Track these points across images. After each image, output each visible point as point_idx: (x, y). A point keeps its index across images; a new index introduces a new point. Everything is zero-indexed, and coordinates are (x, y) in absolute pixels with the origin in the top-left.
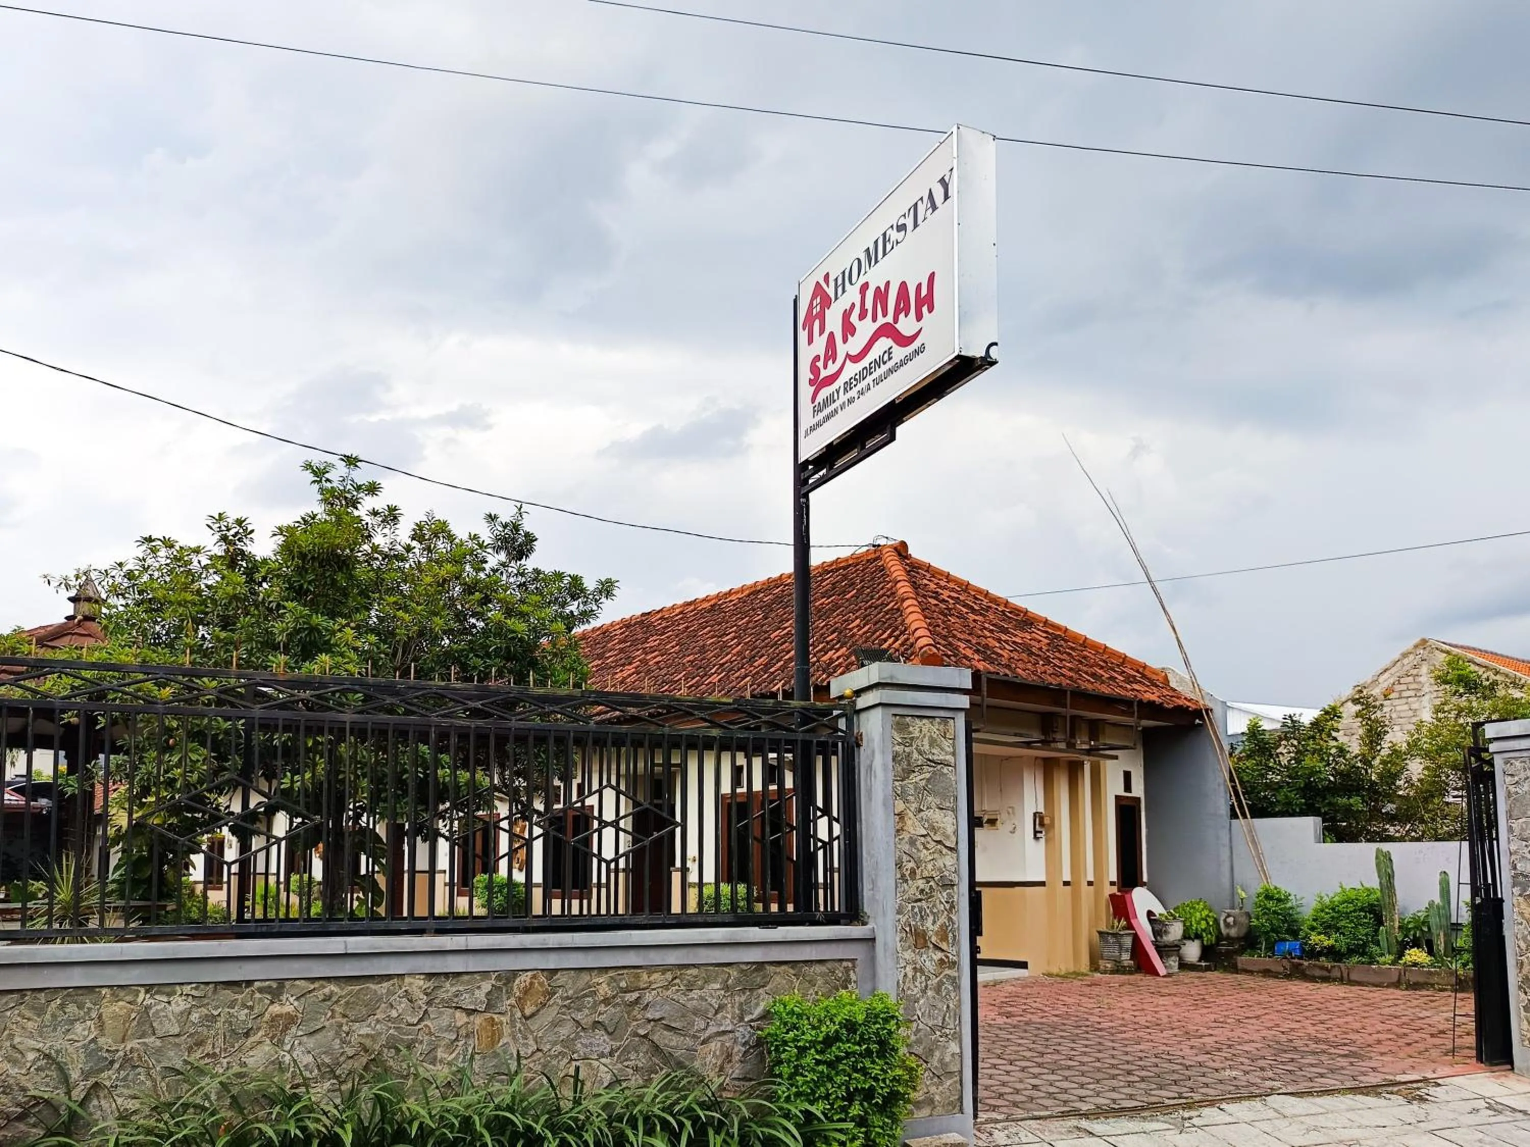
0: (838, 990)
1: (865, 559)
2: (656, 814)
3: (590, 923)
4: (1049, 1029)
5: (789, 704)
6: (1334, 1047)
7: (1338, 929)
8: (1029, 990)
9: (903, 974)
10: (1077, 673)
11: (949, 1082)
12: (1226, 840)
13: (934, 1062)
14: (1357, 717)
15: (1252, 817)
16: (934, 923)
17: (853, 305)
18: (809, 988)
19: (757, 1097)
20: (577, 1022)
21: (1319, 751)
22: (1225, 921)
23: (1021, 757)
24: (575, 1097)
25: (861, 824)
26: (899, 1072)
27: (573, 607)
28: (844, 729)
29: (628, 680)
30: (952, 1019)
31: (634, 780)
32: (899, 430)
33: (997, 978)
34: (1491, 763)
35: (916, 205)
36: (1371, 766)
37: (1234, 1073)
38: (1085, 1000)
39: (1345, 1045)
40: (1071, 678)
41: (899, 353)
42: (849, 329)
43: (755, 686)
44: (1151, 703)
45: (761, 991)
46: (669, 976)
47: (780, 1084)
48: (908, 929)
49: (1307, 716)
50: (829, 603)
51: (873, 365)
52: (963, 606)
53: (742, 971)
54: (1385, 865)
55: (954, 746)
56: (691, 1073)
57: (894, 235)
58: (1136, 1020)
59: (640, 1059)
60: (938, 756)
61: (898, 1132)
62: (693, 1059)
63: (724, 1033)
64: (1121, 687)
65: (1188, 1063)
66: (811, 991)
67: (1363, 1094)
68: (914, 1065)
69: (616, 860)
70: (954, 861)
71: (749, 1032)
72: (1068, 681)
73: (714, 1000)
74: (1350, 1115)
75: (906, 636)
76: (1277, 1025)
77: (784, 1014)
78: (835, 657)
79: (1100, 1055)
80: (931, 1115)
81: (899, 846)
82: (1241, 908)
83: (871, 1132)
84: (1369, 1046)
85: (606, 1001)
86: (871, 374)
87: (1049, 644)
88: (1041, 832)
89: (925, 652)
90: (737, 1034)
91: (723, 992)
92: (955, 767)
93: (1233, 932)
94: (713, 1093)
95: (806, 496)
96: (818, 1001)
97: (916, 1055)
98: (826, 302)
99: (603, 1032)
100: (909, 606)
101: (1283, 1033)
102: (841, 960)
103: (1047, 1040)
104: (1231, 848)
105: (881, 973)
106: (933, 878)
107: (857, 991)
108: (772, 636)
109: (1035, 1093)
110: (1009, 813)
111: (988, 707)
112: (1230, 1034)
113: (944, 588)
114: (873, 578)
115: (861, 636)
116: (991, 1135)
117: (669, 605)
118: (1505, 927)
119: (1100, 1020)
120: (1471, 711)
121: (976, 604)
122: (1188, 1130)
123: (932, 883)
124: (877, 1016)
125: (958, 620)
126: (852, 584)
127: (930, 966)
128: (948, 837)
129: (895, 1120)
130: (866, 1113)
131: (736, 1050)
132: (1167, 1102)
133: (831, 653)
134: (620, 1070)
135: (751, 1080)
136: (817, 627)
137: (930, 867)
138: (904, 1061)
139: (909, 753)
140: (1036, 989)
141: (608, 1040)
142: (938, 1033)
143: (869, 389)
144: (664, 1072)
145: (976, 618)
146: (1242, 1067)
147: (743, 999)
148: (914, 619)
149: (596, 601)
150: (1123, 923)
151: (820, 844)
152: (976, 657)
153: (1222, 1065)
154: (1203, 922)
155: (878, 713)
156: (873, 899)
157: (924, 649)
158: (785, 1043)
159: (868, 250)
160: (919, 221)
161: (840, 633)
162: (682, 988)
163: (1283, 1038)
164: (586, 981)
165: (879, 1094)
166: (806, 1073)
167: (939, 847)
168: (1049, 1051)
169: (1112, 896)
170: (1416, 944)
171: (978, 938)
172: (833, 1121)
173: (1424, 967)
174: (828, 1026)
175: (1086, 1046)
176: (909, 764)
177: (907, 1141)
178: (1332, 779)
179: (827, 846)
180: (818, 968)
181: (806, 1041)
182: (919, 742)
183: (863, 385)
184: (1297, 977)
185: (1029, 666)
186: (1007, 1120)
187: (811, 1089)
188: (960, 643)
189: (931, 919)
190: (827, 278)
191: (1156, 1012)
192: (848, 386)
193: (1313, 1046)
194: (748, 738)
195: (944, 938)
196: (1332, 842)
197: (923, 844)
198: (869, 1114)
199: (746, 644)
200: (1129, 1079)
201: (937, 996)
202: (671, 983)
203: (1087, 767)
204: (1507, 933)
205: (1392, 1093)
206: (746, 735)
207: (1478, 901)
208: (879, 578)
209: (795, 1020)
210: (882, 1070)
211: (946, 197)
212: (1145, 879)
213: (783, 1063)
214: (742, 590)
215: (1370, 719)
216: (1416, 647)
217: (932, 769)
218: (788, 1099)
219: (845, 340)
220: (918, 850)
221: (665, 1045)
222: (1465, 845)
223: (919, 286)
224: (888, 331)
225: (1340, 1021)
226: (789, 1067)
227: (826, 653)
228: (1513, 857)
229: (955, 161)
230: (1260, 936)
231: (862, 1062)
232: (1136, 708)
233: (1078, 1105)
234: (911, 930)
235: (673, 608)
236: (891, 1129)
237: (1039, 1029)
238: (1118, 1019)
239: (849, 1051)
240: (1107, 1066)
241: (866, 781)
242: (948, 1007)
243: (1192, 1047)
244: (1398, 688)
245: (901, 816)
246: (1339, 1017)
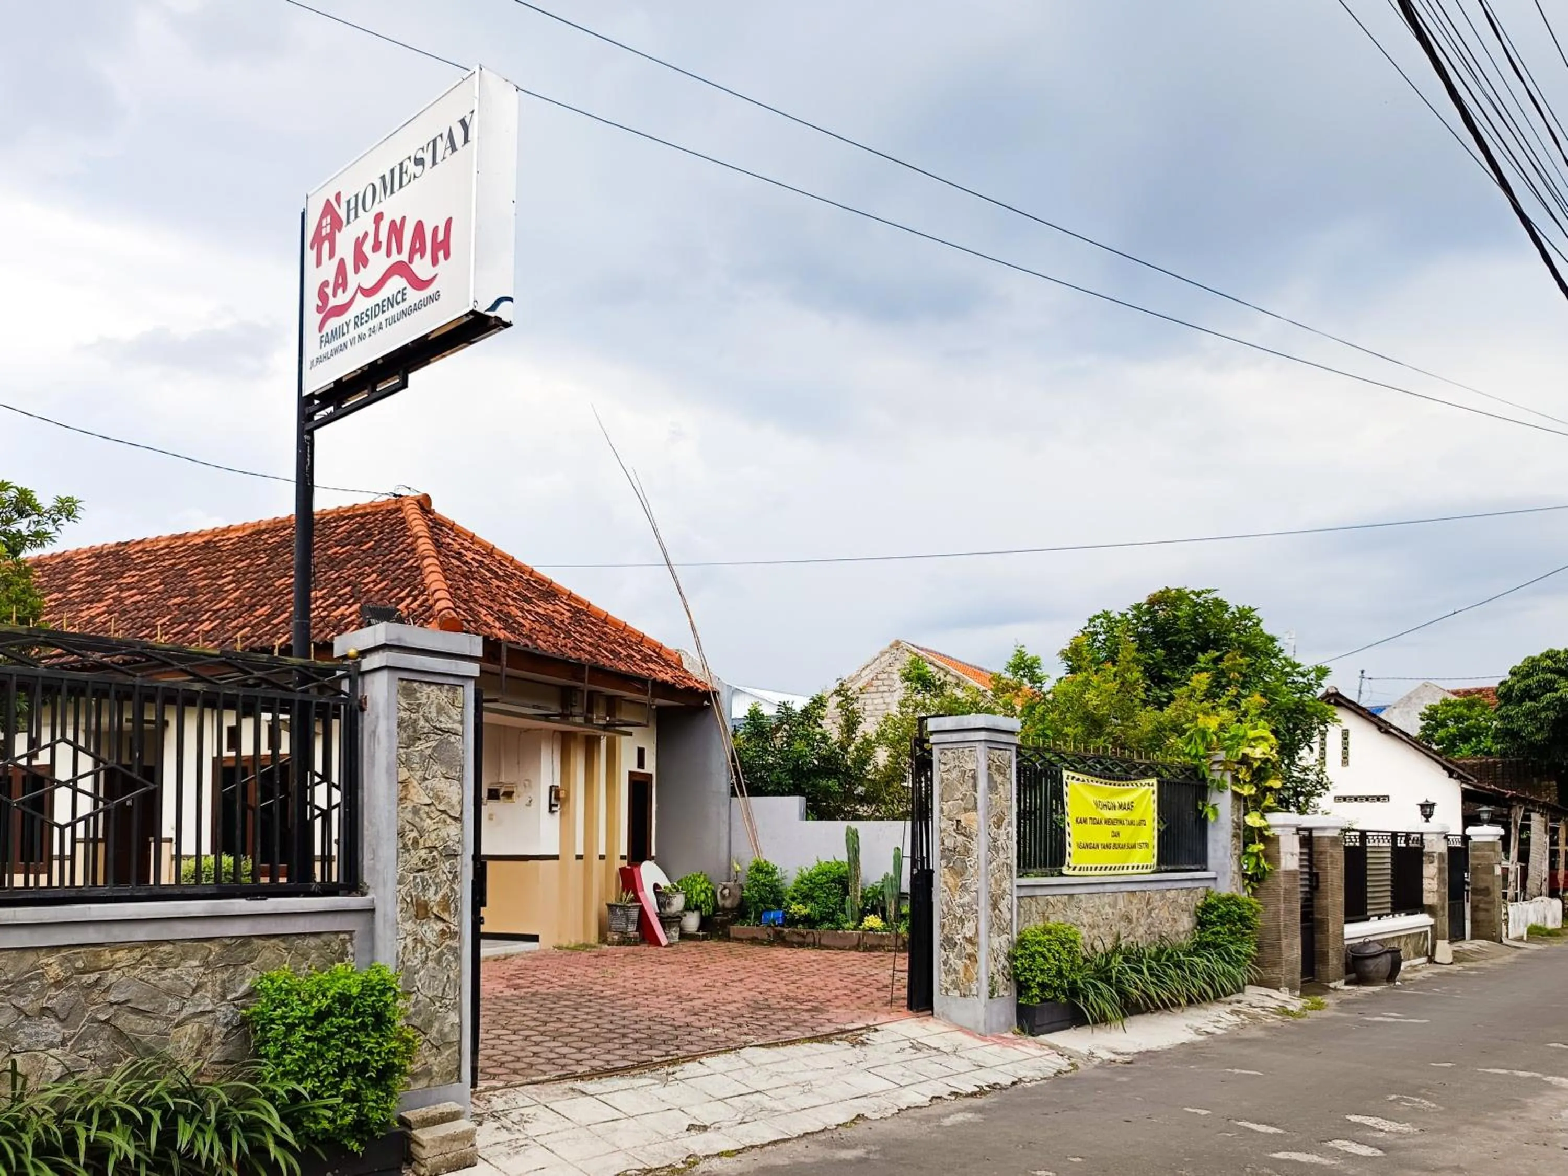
0: (333, 964)
1: (385, 508)
2: (123, 774)
3: (37, 896)
4: (555, 999)
5: (285, 660)
6: (801, 1004)
7: (813, 899)
8: (538, 963)
9: (403, 945)
10: (596, 648)
11: (447, 1053)
12: (726, 818)
13: (433, 1033)
14: (838, 707)
15: (749, 796)
16: (436, 893)
17: (366, 234)
18: (302, 963)
19: (240, 1080)
20: (19, 1008)
21: (806, 737)
22: (721, 893)
23: (541, 729)
24: (14, 1095)
25: (363, 792)
26: (394, 1044)
27: (22, 526)
28: (347, 691)
29: (97, 620)
30: (452, 989)
31: (95, 735)
32: (412, 377)
33: (508, 952)
34: (930, 752)
35: (435, 141)
36: (848, 753)
37: (715, 1031)
38: (591, 970)
39: (810, 1001)
40: (590, 653)
41: (414, 296)
42: (361, 260)
43: (255, 639)
44: (664, 683)
45: (247, 967)
46: (137, 953)
47: (265, 1065)
48: (409, 900)
49: (799, 704)
50: (343, 553)
51: (385, 303)
52: (487, 570)
53: (226, 946)
54: (853, 840)
55: (462, 714)
56: (159, 1058)
57: (411, 167)
58: (636, 987)
59: (101, 1047)
60: (446, 724)
61: (393, 1105)
62: (166, 1043)
63: (203, 1013)
64: (638, 665)
65: (677, 1024)
66: (304, 966)
67: (818, 1042)
68: (410, 1037)
69: (73, 825)
70: (459, 831)
71: (232, 1011)
72: (587, 656)
73: (192, 979)
74: (805, 1060)
75: (425, 597)
76: (757, 987)
77: (271, 991)
78: (347, 613)
79: (599, 1021)
80: (428, 1086)
81: (401, 814)
82: (736, 881)
83: (364, 1106)
84: (829, 1001)
85: (58, 984)
86: (383, 312)
87: (571, 618)
88: (556, 806)
89: (444, 615)
90: (218, 1014)
91: (202, 970)
92: (462, 736)
93: (728, 903)
94: (187, 1079)
95: (310, 433)
96: (311, 975)
97: (413, 1026)
98: (337, 224)
99: (53, 1020)
100: (430, 565)
101: (761, 993)
102: (337, 933)
103: (551, 1009)
104: (730, 824)
105: (380, 944)
106: (436, 848)
107: (353, 964)
108: (277, 584)
109: (535, 1060)
110: (525, 786)
111: (507, 676)
112: (717, 997)
113: (468, 549)
114: (393, 530)
115: (377, 592)
116: (489, 1102)
117: (152, 535)
118: (934, 893)
119: (602, 989)
120: (924, 707)
121: (501, 569)
122: (672, 1083)
123: (435, 853)
124: (373, 988)
125: (480, 585)
126: (370, 535)
127: (431, 937)
128: (453, 807)
129: (390, 1093)
130: (359, 1087)
131: (216, 1031)
132: (656, 1060)
133: (343, 608)
134: (74, 1061)
135: (232, 1062)
136: (329, 578)
137: (433, 836)
138: (400, 1033)
139: (415, 720)
140: (546, 962)
141: (59, 1028)
142: (438, 1004)
143: (381, 328)
144: (129, 1060)
145: (500, 584)
146: (723, 1025)
147: (226, 976)
148: (434, 579)
149: (54, 521)
150: (631, 895)
151: (317, 812)
152: (497, 624)
153: (707, 1024)
154: (703, 895)
155: (384, 676)
156: (373, 869)
157: (443, 612)
158: (272, 1021)
159: (383, 178)
160: (438, 159)
161: (355, 587)
162: (153, 966)
163: (761, 997)
164: (31, 962)
165: (373, 1067)
166: (295, 1051)
167: (444, 816)
168: (552, 1019)
169: (622, 870)
170: (873, 911)
171: (482, 909)
172: (323, 1098)
173: (877, 931)
174: (319, 1001)
175: (588, 1014)
176: (415, 731)
177: (402, 1114)
178: (816, 762)
179: (326, 815)
180: (312, 942)
181: (296, 1018)
182: (426, 709)
183: (374, 322)
184: (779, 944)
185: (551, 638)
186: (506, 1087)
187: (300, 1067)
188: (481, 609)
189: (433, 889)
190: (338, 196)
191: (654, 979)
192: (359, 321)
193: (784, 1003)
194: (237, 695)
195: (446, 908)
196: (813, 819)
197: (427, 813)
198: (363, 1089)
199: (245, 589)
200: (623, 1042)
201: (437, 967)
202: (139, 962)
203: (603, 742)
204: (935, 899)
205: (841, 1040)
206: (235, 692)
207: (915, 872)
208: (399, 531)
209: (283, 996)
210: (378, 1043)
211: (466, 140)
212: (653, 853)
213: (269, 1042)
214: (243, 527)
215: (847, 710)
216: (891, 647)
217: (439, 737)
218: (274, 1079)
219: (357, 270)
220: (421, 819)
221: (132, 1030)
222: (909, 823)
223: (436, 229)
224: (400, 269)
225: (808, 981)
226: (275, 1045)
227: (338, 608)
228: (943, 835)
229: (476, 101)
230: (749, 907)
231: (356, 1036)
232: (649, 686)
233: (574, 1068)
234: (412, 900)
235: (157, 540)
236: (386, 1102)
237: (544, 999)
238: (620, 987)
239: (342, 1025)
240: (604, 1030)
241: (369, 746)
242: (449, 977)
243: (682, 1010)
244: (875, 683)
245: (405, 784)
246: (808, 977)
